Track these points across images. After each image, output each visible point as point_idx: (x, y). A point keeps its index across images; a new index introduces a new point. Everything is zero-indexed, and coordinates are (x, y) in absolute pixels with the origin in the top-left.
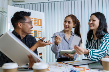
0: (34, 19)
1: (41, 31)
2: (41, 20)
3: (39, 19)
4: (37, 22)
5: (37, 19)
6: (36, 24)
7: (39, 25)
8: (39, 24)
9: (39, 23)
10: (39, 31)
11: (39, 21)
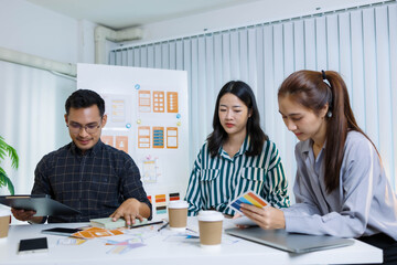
0: (154, 93)
1: (176, 129)
2: (176, 95)
3: (169, 94)
4: (163, 102)
5: (163, 93)
6: (159, 107)
7: (169, 111)
8: (169, 107)
9: (169, 104)
10: (169, 129)
11: (168, 97)
